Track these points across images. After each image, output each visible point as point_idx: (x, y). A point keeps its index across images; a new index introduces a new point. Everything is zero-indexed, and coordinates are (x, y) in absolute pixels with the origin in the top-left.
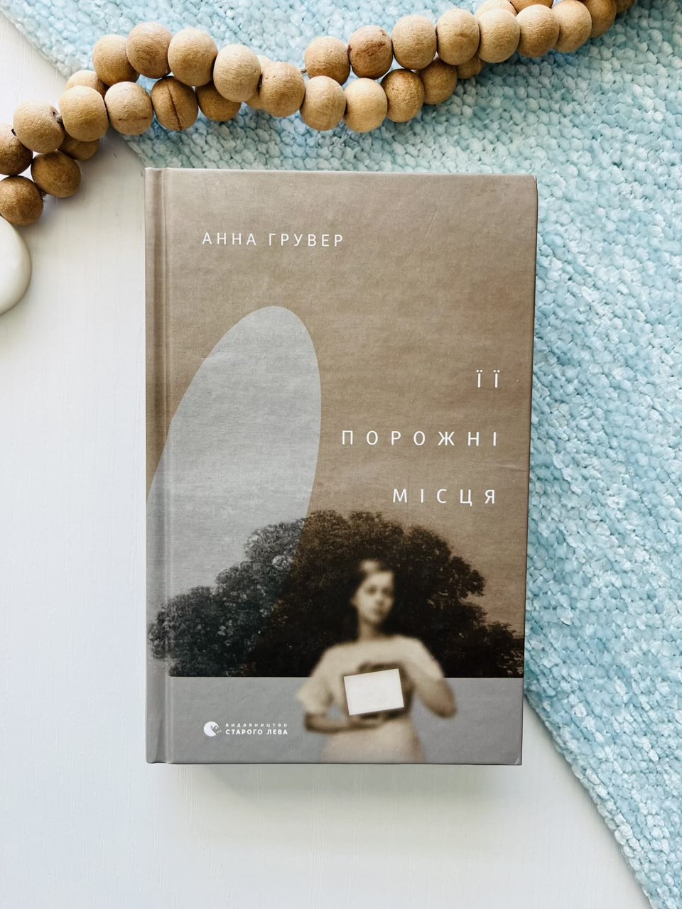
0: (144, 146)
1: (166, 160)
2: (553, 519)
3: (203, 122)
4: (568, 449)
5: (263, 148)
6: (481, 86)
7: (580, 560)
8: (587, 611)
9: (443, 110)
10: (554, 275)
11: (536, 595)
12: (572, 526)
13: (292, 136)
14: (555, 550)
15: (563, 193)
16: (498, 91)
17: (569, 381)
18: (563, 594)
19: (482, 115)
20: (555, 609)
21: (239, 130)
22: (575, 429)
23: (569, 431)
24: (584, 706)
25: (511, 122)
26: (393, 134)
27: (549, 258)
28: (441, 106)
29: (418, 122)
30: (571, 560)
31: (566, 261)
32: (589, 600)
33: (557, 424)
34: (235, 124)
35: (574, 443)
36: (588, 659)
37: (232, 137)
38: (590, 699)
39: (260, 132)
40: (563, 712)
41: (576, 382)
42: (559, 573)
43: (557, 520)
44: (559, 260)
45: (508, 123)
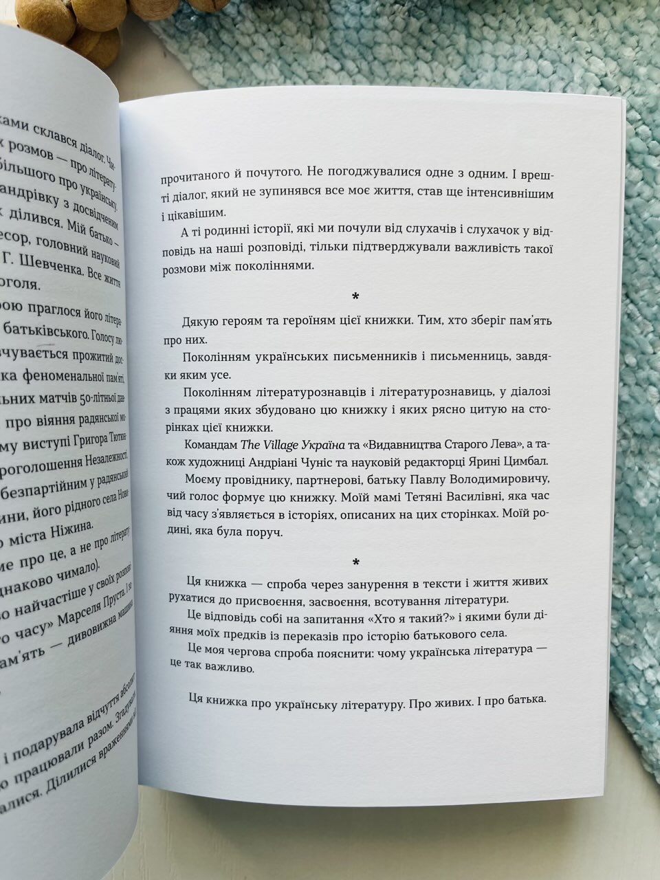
11: (629, 580)
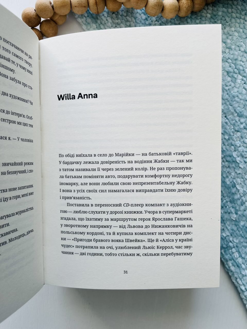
0: (83, 20)
1: (90, 25)
2: (231, 177)
3: (106, 12)
4: (239, 150)
5: (128, 24)
6: (214, 7)
7: (241, 195)
8: (242, 215)
9: (199, 14)
10: (239, 81)
12: (239, 180)
13: (140, 20)
14: (231, 190)
15: (244, 50)
16: (221, 9)
17: (242, 123)
18: (233, 208)
19: (214, 17)
20: (229, 213)
21: (120, 16)
22: (243, 143)
23: (240, 143)
24: (238, 253)
25: (225, 21)
26: (179, 22)
27: (237, 74)
28: (198, 13)
29: (189, 18)
30: (237, 194)
31: (243, 76)
32: (243, 211)
33: (236, 140)
34: (118, 14)
35: (242, 148)
36: (241, 235)
37: (117, 18)
38: (240, 251)
39: (128, 17)
40: (229, 255)
41: (244, 124)
42: (232, 199)
43: (233, 177)
44: (241, 75)
45: (224, 21)
